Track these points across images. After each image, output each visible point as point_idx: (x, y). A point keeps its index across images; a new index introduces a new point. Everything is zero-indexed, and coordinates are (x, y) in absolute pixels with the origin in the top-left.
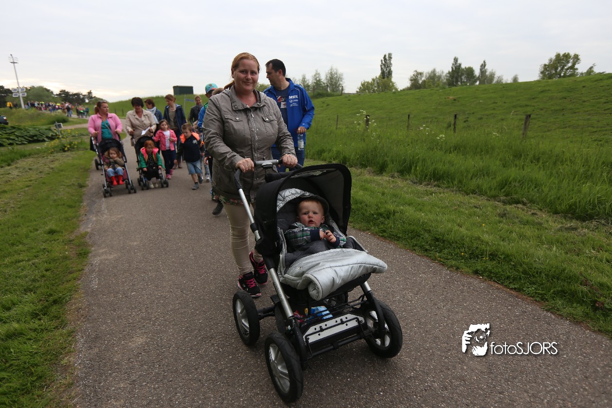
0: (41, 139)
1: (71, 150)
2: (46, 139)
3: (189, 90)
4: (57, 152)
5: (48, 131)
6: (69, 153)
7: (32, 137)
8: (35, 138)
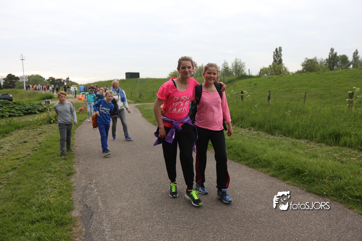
3: (137, 75)
4: (45, 124)
5: (39, 105)
6: (54, 125)
7: (27, 110)
8: (29, 111)
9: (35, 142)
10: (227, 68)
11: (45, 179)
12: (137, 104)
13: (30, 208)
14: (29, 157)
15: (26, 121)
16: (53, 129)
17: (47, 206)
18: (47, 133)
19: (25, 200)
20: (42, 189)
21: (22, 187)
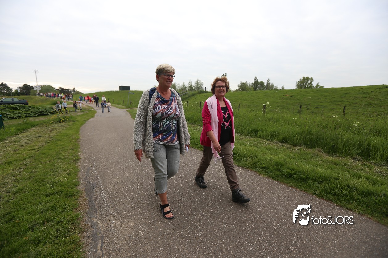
0: (46, 114)
1: (64, 122)
2: (49, 114)
3: (127, 88)
4: (55, 123)
5: (51, 109)
6: (63, 123)
7: (41, 112)
8: (43, 113)
9: (48, 137)
10: (192, 85)
11: (57, 164)
12: (128, 109)
13: (45, 185)
14: (43, 148)
15: (39, 121)
16: (62, 127)
17: (58, 184)
18: (58, 130)
19: (40, 180)
20: (54, 172)
21: (38, 170)
